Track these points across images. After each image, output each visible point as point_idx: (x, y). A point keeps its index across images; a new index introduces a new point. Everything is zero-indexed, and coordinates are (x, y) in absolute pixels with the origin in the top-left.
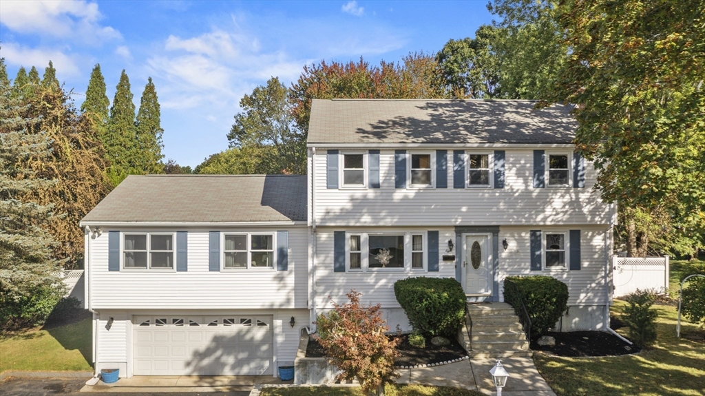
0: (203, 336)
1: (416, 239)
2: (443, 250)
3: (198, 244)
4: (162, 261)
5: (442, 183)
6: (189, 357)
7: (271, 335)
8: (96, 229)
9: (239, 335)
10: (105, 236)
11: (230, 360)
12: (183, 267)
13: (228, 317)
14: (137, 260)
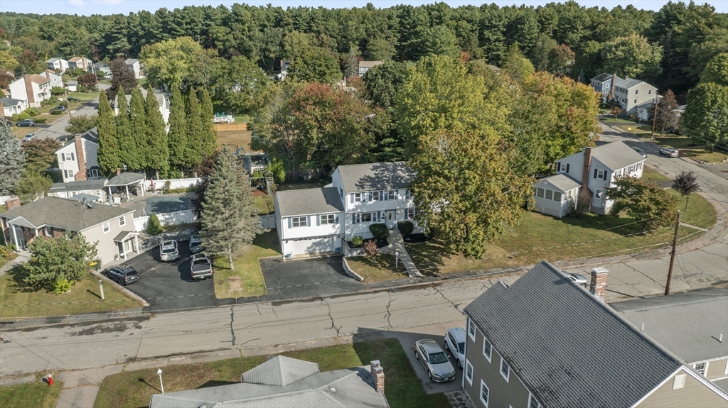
0: (309, 243)
1: (374, 214)
2: (381, 216)
3: (313, 219)
4: (302, 224)
5: (381, 199)
6: (306, 249)
7: (333, 240)
8: (285, 218)
9: (320, 241)
10: (287, 219)
11: (318, 248)
12: (309, 225)
13: (315, 238)
14: (296, 225)
